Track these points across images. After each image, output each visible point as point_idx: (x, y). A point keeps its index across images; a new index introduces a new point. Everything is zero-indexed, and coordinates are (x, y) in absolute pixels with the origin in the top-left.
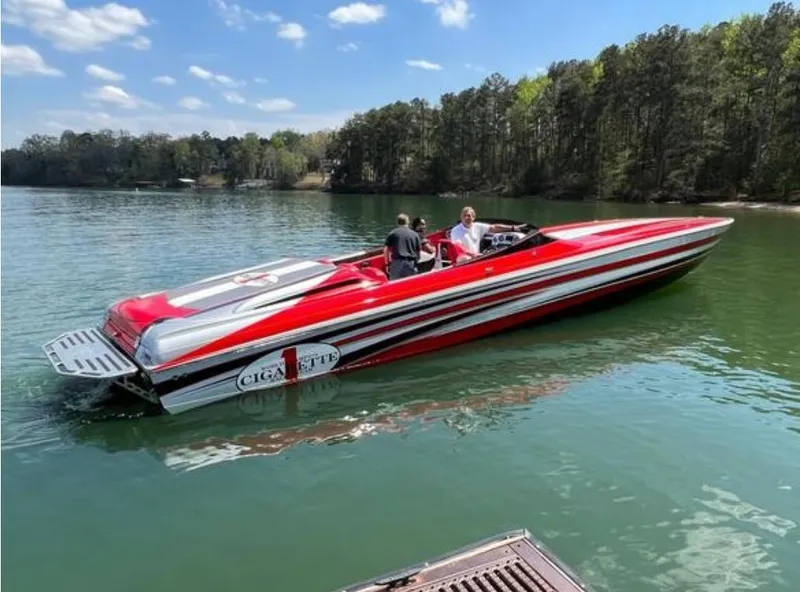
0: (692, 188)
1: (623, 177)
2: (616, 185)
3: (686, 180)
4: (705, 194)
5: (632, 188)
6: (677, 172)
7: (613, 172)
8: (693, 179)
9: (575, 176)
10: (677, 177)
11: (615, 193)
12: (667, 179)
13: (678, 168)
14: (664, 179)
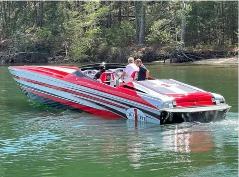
0: (182, 42)
1: (97, 30)
2: (88, 41)
3: (173, 32)
4: (198, 49)
5: (109, 44)
6: (161, 22)
7: (81, 24)
8: (180, 31)
9: (33, 31)
10: (162, 28)
11: (88, 52)
12: (150, 32)
13: (161, 18)
14: (147, 32)
